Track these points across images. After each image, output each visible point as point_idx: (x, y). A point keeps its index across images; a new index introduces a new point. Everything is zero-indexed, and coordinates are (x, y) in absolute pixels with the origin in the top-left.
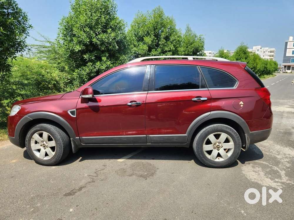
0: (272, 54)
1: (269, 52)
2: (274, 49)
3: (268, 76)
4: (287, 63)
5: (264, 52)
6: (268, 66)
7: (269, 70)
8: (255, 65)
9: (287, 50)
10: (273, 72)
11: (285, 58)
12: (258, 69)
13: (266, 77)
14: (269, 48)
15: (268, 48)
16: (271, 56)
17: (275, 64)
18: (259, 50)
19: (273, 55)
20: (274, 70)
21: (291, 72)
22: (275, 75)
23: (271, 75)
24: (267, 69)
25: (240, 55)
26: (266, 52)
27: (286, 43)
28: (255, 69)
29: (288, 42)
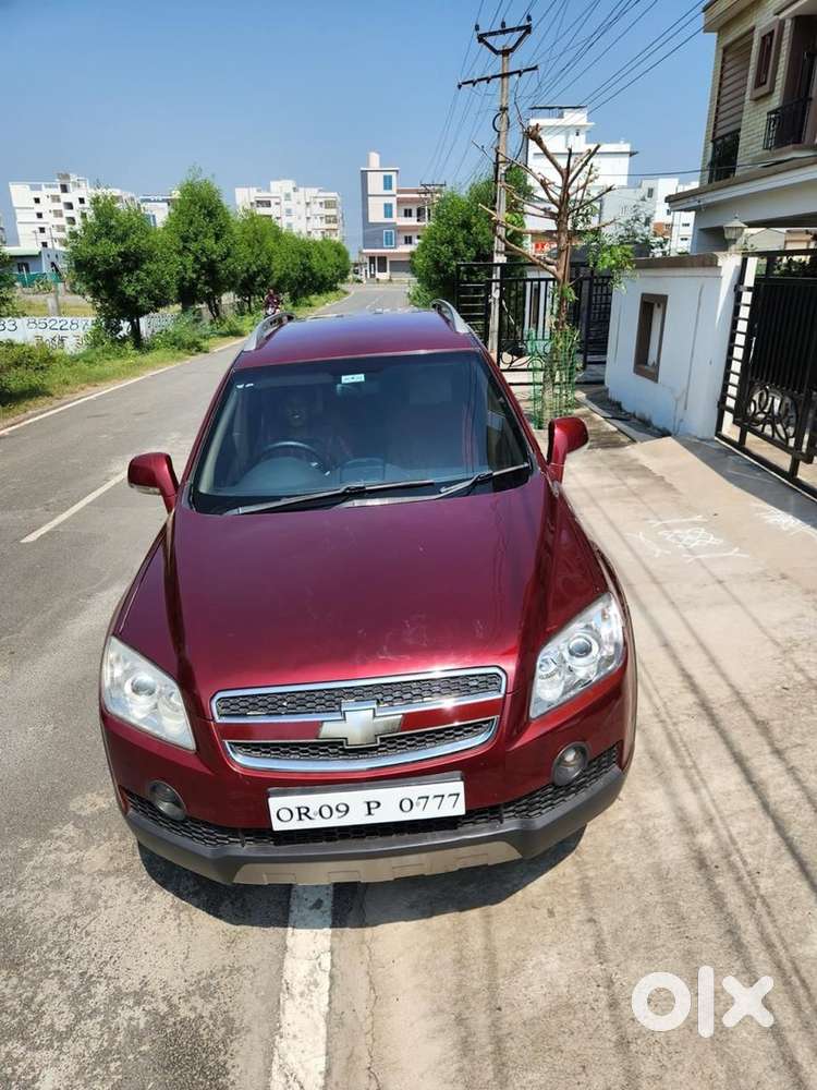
0: (332, 212)
1: (321, 203)
2: (335, 194)
3: (322, 298)
4: (376, 248)
5: (308, 204)
6: (315, 263)
7: (323, 276)
8: (264, 259)
9: (370, 198)
10: (336, 282)
11: (366, 231)
12: (277, 274)
13: (314, 302)
14: (320, 191)
15: (316, 190)
16: (330, 222)
17: (340, 251)
18: (292, 198)
19: (335, 216)
20: (338, 273)
21: (390, 280)
22: (346, 293)
23: (332, 295)
24: (313, 275)
25: (191, 223)
26: (313, 206)
27: (364, 174)
28: (266, 277)
29: (369, 173)
